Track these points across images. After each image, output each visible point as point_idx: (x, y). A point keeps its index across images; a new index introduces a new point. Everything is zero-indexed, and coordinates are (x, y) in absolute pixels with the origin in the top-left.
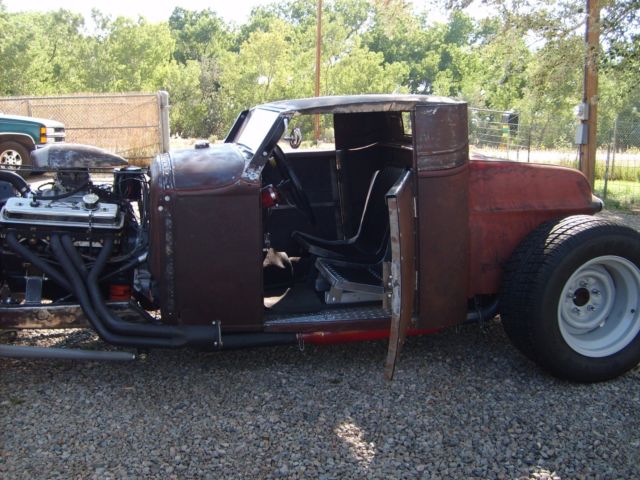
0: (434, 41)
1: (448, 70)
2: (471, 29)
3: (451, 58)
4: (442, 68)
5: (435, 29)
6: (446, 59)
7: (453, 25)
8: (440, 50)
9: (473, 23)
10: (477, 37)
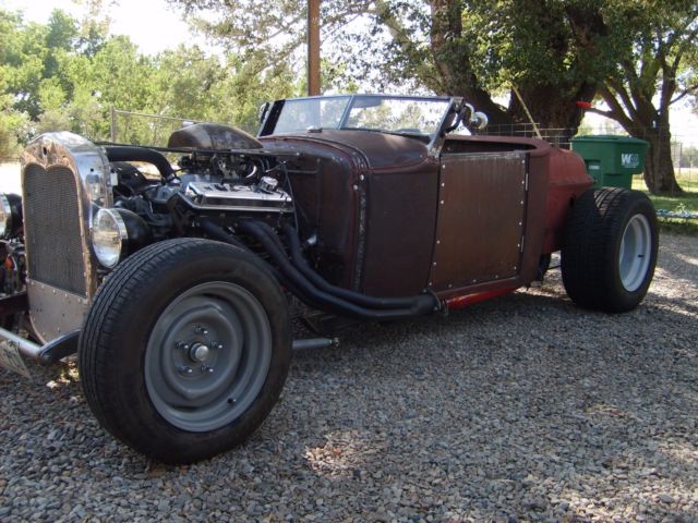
0: (33, 43)
1: (54, 77)
2: (74, 32)
3: (57, 64)
4: (46, 75)
5: (34, 30)
6: (50, 65)
7: (53, 26)
8: (41, 54)
9: (77, 25)
10: (82, 41)
